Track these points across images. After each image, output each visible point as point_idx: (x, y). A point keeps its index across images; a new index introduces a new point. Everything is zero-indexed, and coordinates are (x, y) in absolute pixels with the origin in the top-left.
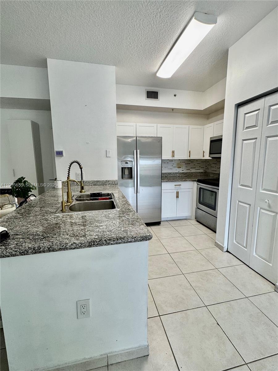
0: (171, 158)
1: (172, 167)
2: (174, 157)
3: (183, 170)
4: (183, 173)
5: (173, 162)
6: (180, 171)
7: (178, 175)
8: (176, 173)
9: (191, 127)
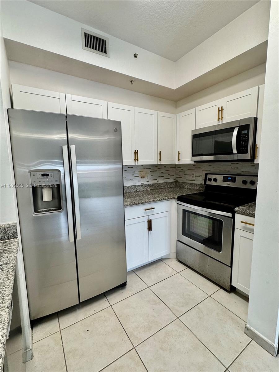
0: (133, 163)
1: (132, 177)
2: (138, 161)
3: (148, 181)
4: (148, 185)
5: (133, 170)
6: (144, 182)
7: (142, 188)
8: (140, 185)
9: (160, 113)
